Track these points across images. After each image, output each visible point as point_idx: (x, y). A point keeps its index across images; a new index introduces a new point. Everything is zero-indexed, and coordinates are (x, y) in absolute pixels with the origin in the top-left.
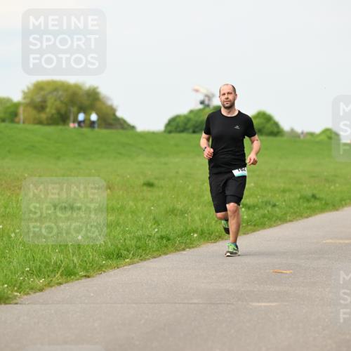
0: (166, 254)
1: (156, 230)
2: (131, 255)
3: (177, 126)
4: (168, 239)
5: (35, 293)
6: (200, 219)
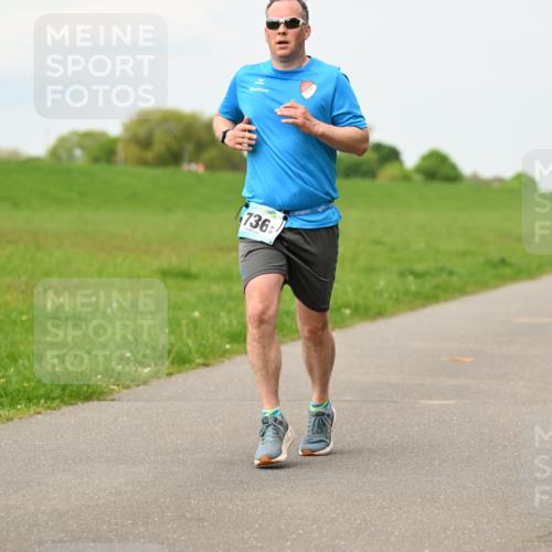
5: (138, 386)
6: (354, 291)
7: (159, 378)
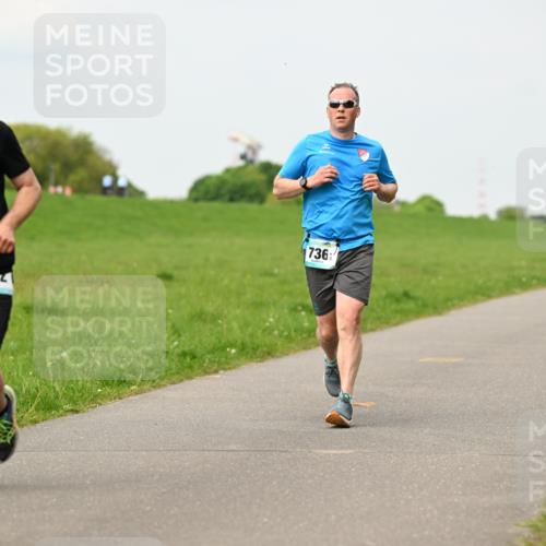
0: (190, 378)
1: (176, 343)
2: (139, 381)
3: (207, 192)
4: (194, 357)
6: (241, 328)
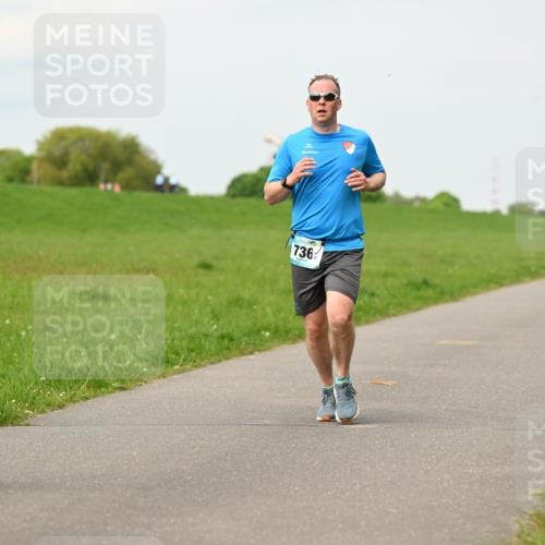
1: (215, 327)
2: (181, 360)
3: (244, 189)
4: (231, 340)
5: (53, 410)
6: (273, 313)
7: (75, 402)
